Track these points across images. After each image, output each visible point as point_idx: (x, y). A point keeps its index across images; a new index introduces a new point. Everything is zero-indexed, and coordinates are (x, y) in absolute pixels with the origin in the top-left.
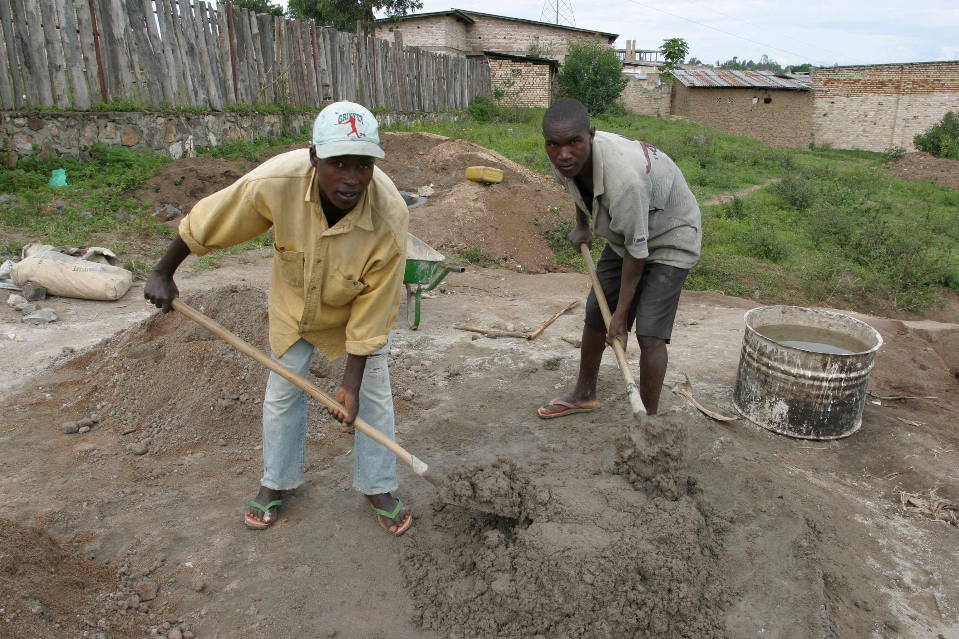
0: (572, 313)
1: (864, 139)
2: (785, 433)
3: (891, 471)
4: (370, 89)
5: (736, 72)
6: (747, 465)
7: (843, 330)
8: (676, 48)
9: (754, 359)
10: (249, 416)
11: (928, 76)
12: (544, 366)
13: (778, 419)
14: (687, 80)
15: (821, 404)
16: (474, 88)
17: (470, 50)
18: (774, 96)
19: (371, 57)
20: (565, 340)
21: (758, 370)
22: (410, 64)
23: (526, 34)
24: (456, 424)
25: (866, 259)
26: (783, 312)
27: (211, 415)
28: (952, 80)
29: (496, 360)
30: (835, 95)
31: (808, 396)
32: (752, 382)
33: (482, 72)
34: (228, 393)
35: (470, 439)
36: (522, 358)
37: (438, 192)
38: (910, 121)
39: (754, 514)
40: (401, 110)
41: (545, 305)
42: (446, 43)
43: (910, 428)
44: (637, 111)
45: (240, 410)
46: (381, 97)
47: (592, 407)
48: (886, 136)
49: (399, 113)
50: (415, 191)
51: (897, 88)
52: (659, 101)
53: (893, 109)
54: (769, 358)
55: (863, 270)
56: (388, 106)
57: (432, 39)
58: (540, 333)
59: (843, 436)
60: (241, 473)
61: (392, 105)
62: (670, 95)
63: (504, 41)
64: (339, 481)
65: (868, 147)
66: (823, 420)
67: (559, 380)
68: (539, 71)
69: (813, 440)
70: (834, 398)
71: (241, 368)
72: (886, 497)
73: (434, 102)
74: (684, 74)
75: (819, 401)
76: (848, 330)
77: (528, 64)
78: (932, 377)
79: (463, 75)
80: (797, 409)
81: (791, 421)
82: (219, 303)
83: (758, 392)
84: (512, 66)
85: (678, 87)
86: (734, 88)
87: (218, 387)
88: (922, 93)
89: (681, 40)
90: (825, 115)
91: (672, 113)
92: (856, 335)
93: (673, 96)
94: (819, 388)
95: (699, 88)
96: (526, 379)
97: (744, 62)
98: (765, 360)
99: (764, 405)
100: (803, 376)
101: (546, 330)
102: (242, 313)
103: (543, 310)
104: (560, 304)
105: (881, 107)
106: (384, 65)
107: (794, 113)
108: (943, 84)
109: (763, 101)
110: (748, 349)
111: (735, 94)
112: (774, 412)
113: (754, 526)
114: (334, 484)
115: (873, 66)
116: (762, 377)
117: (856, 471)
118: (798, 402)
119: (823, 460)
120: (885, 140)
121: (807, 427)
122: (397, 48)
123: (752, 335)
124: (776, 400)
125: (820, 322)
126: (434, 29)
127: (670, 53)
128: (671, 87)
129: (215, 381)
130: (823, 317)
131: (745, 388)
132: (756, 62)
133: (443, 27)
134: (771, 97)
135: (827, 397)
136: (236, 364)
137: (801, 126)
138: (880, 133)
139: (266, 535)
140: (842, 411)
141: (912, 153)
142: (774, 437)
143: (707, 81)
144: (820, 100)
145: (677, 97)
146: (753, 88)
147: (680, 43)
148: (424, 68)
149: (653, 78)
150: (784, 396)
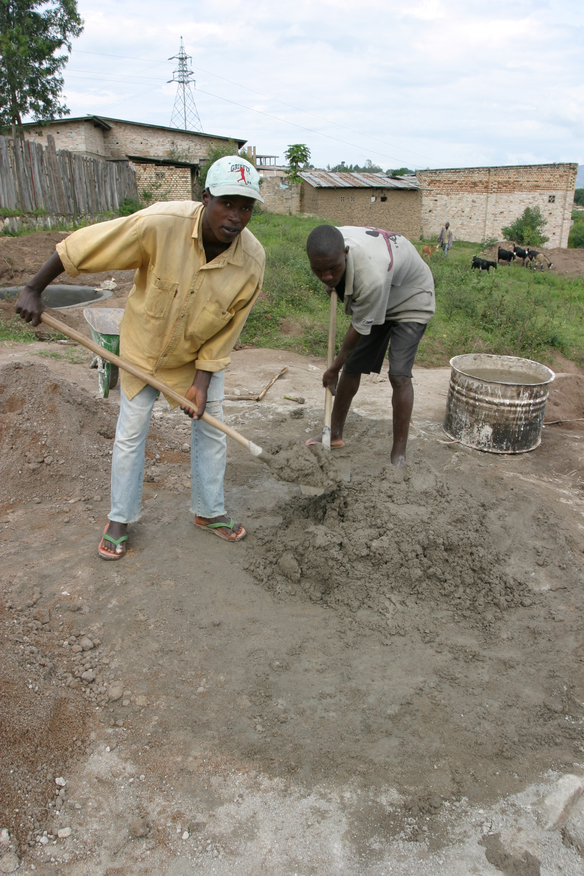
0: (284, 378)
1: (463, 231)
2: (490, 451)
3: (571, 470)
4: (29, 192)
5: (355, 174)
6: (482, 470)
7: (520, 370)
8: (300, 153)
9: (463, 395)
10: (56, 475)
11: (509, 178)
12: (291, 416)
13: (484, 440)
14: (314, 181)
15: (516, 425)
16: (123, 191)
17: (109, 155)
18: (388, 195)
19: (27, 160)
20: (288, 399)
21: (467, 403)
22: (64, 167)
23: (161, 140)
24: (239, 465)
25: (491, 326)
26: (475, 359)
27: (20, 478)
28: (528, 181)
29: (247, 415)
30: (437, 194)
31: (507, 419)
32: (462, 413)
33: (129, 175)
34: (33, 457)
35: (254, 475)
36: (269, 412)
37: (121, 285)
38: (498, 215)
39: (497, 502)
40: (59, 212)
41: (260, 372)
42: (87, 148)
43: (575, 440)
44: (270, 209)
45: (46, 471)
46: (40, 199)
47: (340, 445)
48: (479, 228)
49: (57, 215)
50: (98, 286)
51: (486, 187)
52: (290, 201)
53: (484, 206)
54: (476, 392)
55: (490, 336)
56: (47, 208)
57: (73, 144)
58: (264, 395)
59: (531, 449)
60: (68, 522)
61: (51, 208)
62: (299, 195)
63: (141, 147)
64: (160, 518)
65: (467, 239)
66: (518, 437)
67: (308, 425)
68: (181, 174)
69: (511, 454)
70: (526, 419)
71: (40, 435)
72: (573, 487)
73: (88, 204)
74: (311, 176)
75: (515, 422)
76: (524, 369)
77: (171, 167)
78: (564, 411)
79: (111, 178)
80: (499, 430)
81: (495, 440)
82: (5, 379)
83: (468, 420)
84: (155, 169)
85: (306, 188)
86: (355, 188)
87: (21, 453)
88: (505, 192)
89: (303, 145)
90: (430, 211)
91: (302, 211)
92: (531, 372)
93: (302, 196)
94: (515, 412)
95: (325, 188)
96: (279, 427)
97: (351, 167)
98: (472, 394)
99: (473, 430)
100: (503, 404)
101: (268, 392)
102: (30, 386)
103: (259, 377)
104: (272, 371)
105: (475, 204)
106: (41, 168)
107: (406, 210)
108: (521, 185)
109: (380, 200)
110: (457, 388)
111: (356, 193)
112: (481, 435)
113: (500, 510)
114: (156, 521)
115: (466, 169)
116: (471, 408)
117: (548, 471)
118: (500, 425)
119: (523, 466)
120: (479, 232)
121: (507, 444)
122: (51, 152)
123: (460, 376)
124: (483, 425)
125: (502, 365)
126: (74, 134)
127: (294, 157)
128: (299, 188)
129: (17, 448)
130: (504, 361)
131: (456, 419)
132: (361, 166)
133: (83, 133)
134: (386, 196)
135: (521, 419)
136: (35, 432)
137: (412, 221)
138: (475, 226)
139: (121, 562)
140: (530, 430)
141: (502, 243)
142: (483, 454)
143: (331, 182)
144: (426, 198)
145: (305, 197)
146: (371, 188)
147: (302, 148)
148: (77, 172)
149: (275, 181)
150: (488, 422)
